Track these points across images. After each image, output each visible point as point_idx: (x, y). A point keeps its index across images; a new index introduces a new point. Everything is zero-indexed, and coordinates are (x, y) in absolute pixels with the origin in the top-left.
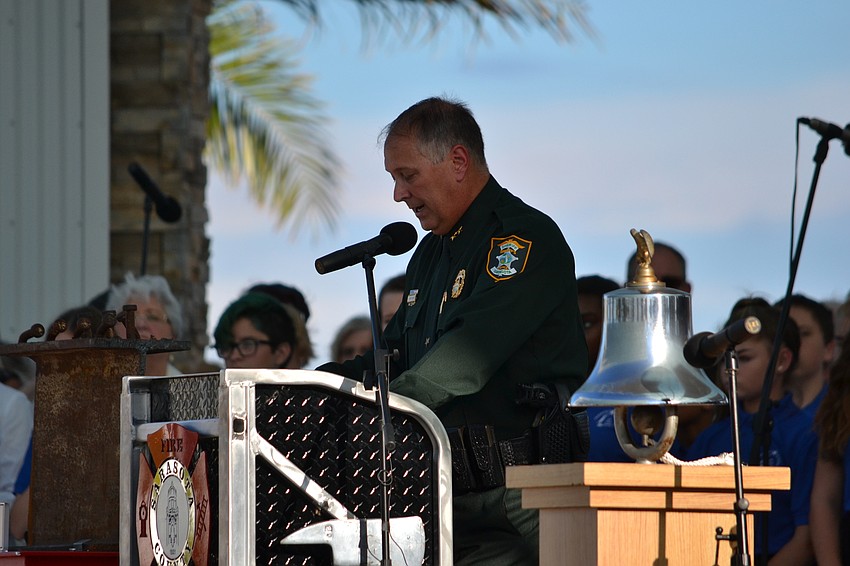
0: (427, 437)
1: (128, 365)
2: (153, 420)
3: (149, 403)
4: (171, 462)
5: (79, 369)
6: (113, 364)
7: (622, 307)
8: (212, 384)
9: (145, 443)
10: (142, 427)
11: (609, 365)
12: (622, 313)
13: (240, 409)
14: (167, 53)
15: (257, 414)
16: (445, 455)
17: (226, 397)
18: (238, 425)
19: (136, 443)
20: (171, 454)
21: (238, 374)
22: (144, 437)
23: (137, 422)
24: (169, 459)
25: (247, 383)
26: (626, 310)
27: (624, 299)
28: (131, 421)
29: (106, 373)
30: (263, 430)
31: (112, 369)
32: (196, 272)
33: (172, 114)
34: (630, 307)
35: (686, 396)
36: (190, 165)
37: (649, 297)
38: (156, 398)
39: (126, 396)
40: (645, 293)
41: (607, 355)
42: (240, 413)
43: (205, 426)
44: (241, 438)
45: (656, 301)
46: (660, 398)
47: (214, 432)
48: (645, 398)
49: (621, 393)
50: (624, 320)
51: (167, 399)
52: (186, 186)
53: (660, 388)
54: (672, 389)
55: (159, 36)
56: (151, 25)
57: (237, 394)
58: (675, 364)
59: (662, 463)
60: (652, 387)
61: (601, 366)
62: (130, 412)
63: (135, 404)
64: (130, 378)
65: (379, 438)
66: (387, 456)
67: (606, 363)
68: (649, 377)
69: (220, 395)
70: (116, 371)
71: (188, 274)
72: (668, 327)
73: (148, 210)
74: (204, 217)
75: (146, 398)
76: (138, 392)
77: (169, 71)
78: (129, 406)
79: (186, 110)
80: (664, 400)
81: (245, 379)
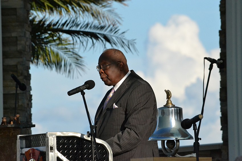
0: (106, 151)
1: (17, 132)
2: (26, 147)
3: (25, 143)
4: (32, 159)
5: (3, 133)
6: (13, 132)
7: (163, 112)
8: (44, 137)
9: (24, 154)
10: (23, 149)
11: (159, 129)
12: (163, 114)
13: (52, 144)
14: (18, 42)
15: (57, 145)
16: (111, 155)
17: (48, 140)
18: (52, 148)
19: (21, 154)
20: (32, 157)
21: (51, 133)
22: (24, 152)
23: (22, 148)
24: (32, 158)
25: (54, 136)
26: (164, 113)
27: (163, 110)
28: (20, 148)
29: (11, 134)
30: (59, 150)
31: (13, 133)
32: (28, 104)
34: (165, 112)
35: (182, 137)
36: (26, 74)
37: (171, 109)
38: (27, 141)
39: (18, 141)
40: (169, 108)
41: (159, 126)
42: (52, 145)
43: (42, 149)
44: (52, 152)
45: (172, 110)
46: (174, 138)
47: (44, 151)
48: (170, 138)
49: (163, 137)
50: (164, 116)
51: (30, 141)
52: (25, 80)
53: (174, 135)
54: (177, 135)
55: (16, 37)
56: (14, 34)
57: (51, 139)
58: (178, 128)
59: (175, 156)
60: (172, 135)
61: (157, 129)
62: (20, 145)
63: (21, 143)
64: (19, 135)
65: (92, 151)
66: (94, 156)
67: (159, 128)
68: (171, 132)
69: (46, 139)
70: (14, 134)
71: (26, 106)
72: (176, 117)
73: (17, 87)
74: (30, 89)
75: (24, 141)
76: (22, 140)
77: (19, 47)
78: (19, 143)
79: (24, 58)
80: (176, 138)
81: (53, 135)
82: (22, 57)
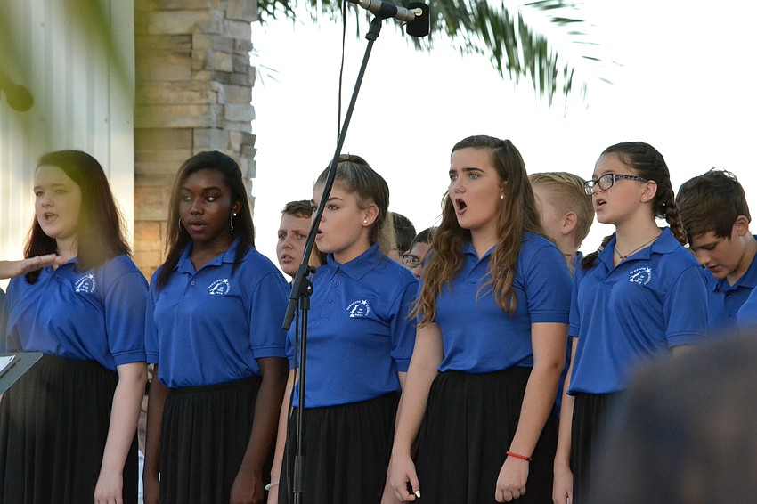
33: (203, 16)
82: (207, 9)
